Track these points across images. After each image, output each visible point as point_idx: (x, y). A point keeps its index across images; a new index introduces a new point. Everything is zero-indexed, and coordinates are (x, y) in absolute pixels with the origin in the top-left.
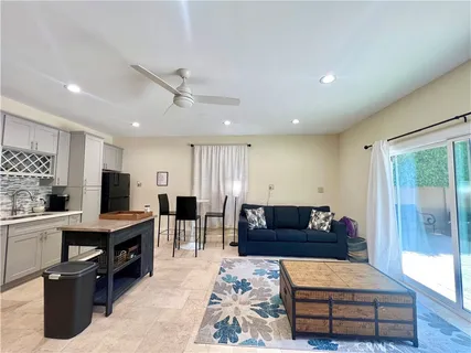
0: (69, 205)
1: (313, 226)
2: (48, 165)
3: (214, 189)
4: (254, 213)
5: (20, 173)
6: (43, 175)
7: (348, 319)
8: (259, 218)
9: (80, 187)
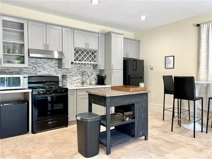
0: (106, 81)
2: (95, 56)
5: (83, 62)
6: (93, 63)
9: (110, 70)
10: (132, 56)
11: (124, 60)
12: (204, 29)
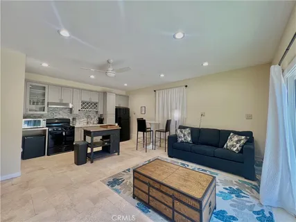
0: (103, 122)
1: (227, 146)
2: (96, 106)
3: (165, 116)
4: (182, 132)
5: (88, 110)
6: (95, 110)
7: (157, 200)
8: (184, 135)
10: (123, 105)
11: (116, 109)
12: (157, 92)
